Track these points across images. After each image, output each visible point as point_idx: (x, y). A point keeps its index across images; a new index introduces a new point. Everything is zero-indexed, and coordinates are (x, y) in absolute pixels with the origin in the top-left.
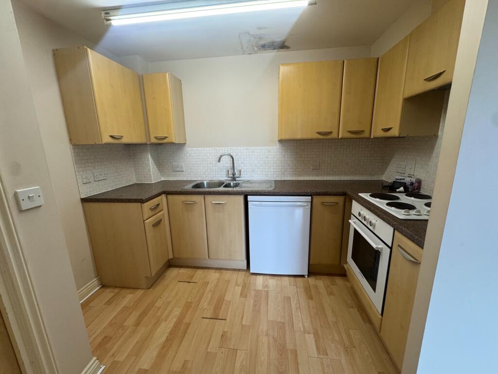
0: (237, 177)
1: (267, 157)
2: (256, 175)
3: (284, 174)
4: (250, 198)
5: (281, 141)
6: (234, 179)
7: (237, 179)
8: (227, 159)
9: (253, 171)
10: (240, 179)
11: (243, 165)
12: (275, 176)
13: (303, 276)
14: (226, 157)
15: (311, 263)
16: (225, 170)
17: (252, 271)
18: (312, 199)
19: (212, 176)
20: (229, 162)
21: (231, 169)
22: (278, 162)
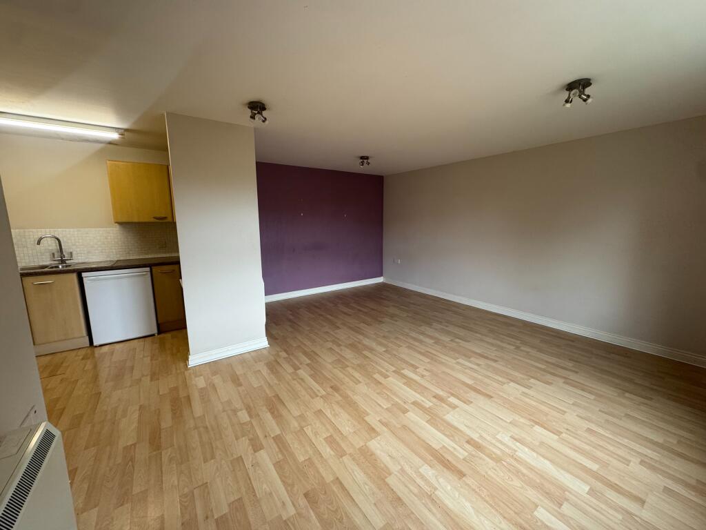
0: (68, 260)
1: (106, 238)
2: (94, 257)
3: (129, 253)
4: (84, 275)
5: (120, 224)
6: (63, 261)
7: (67, 262)
8: (50, 243)
9: (89, 252)
10: (72, 261)
11: (74, 247)
12: (118, 256)
13: (153, 335)
14: (49, 239)
15: (159, 322)
16: (48, 254)
17: (95, 344)
18: (151, 270)
19: (27, 261)
20: (54, 245)
21: (58, 252)
22: (120, 243)
